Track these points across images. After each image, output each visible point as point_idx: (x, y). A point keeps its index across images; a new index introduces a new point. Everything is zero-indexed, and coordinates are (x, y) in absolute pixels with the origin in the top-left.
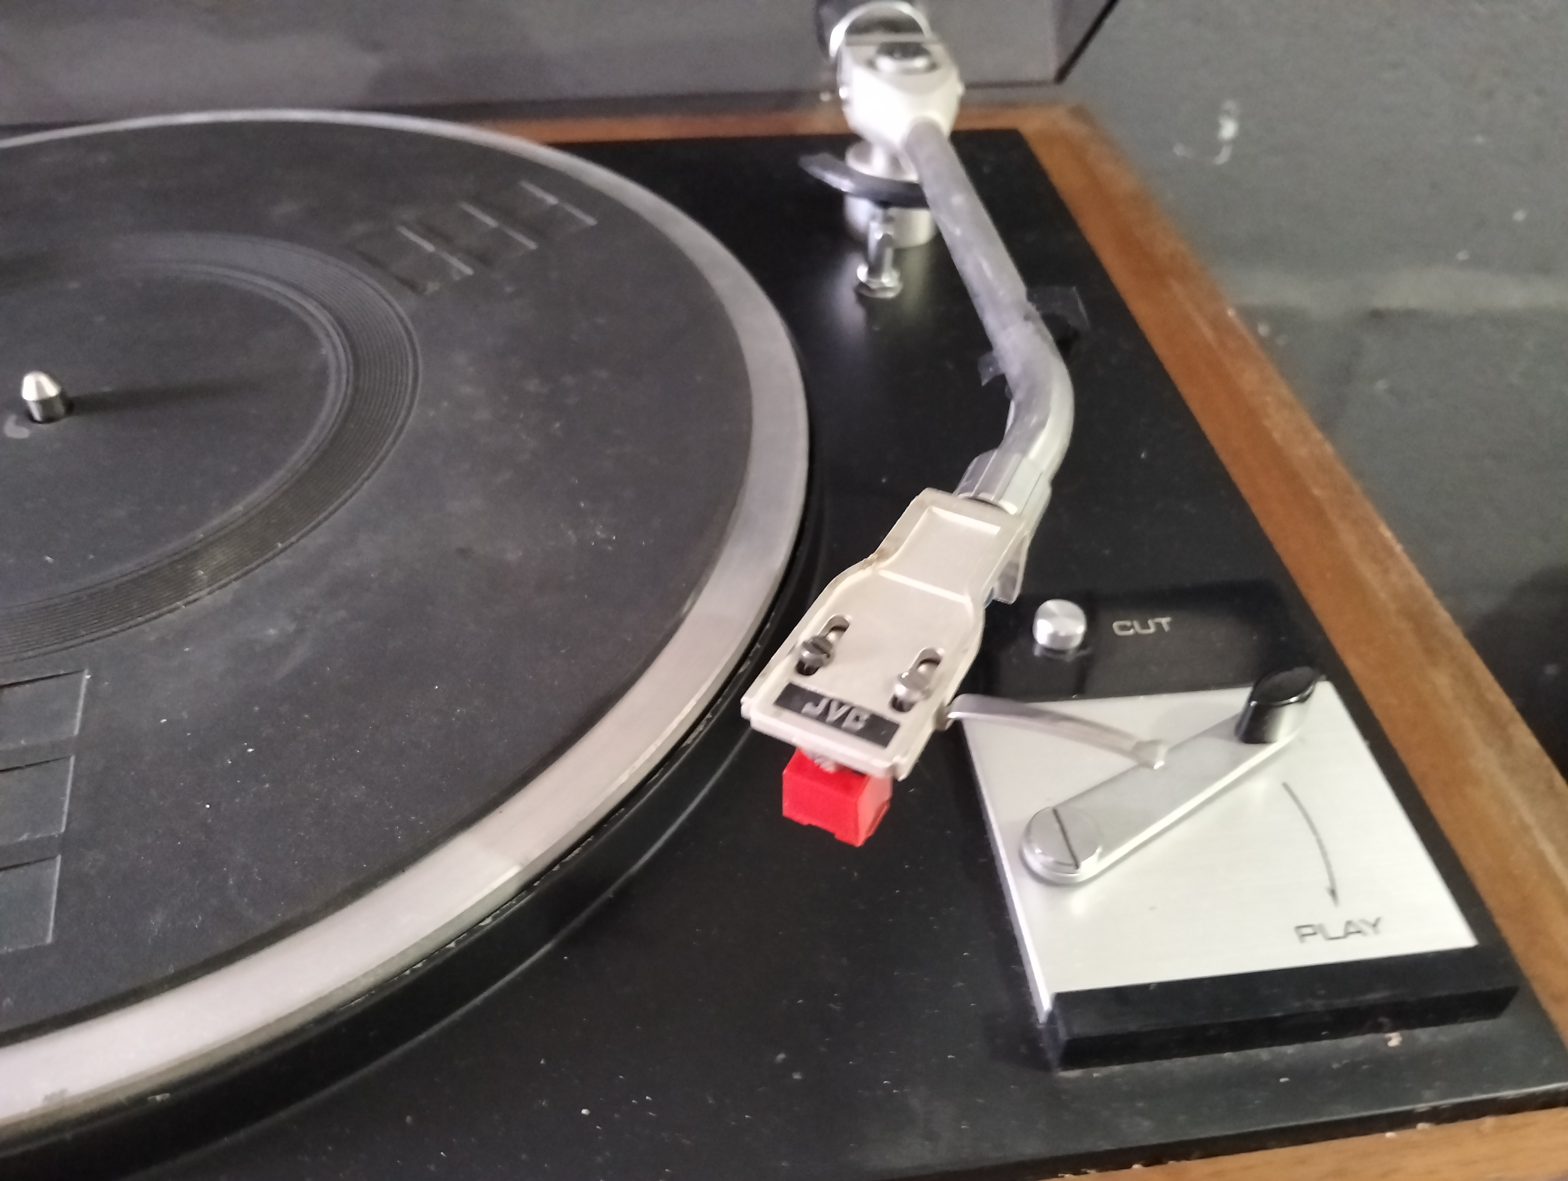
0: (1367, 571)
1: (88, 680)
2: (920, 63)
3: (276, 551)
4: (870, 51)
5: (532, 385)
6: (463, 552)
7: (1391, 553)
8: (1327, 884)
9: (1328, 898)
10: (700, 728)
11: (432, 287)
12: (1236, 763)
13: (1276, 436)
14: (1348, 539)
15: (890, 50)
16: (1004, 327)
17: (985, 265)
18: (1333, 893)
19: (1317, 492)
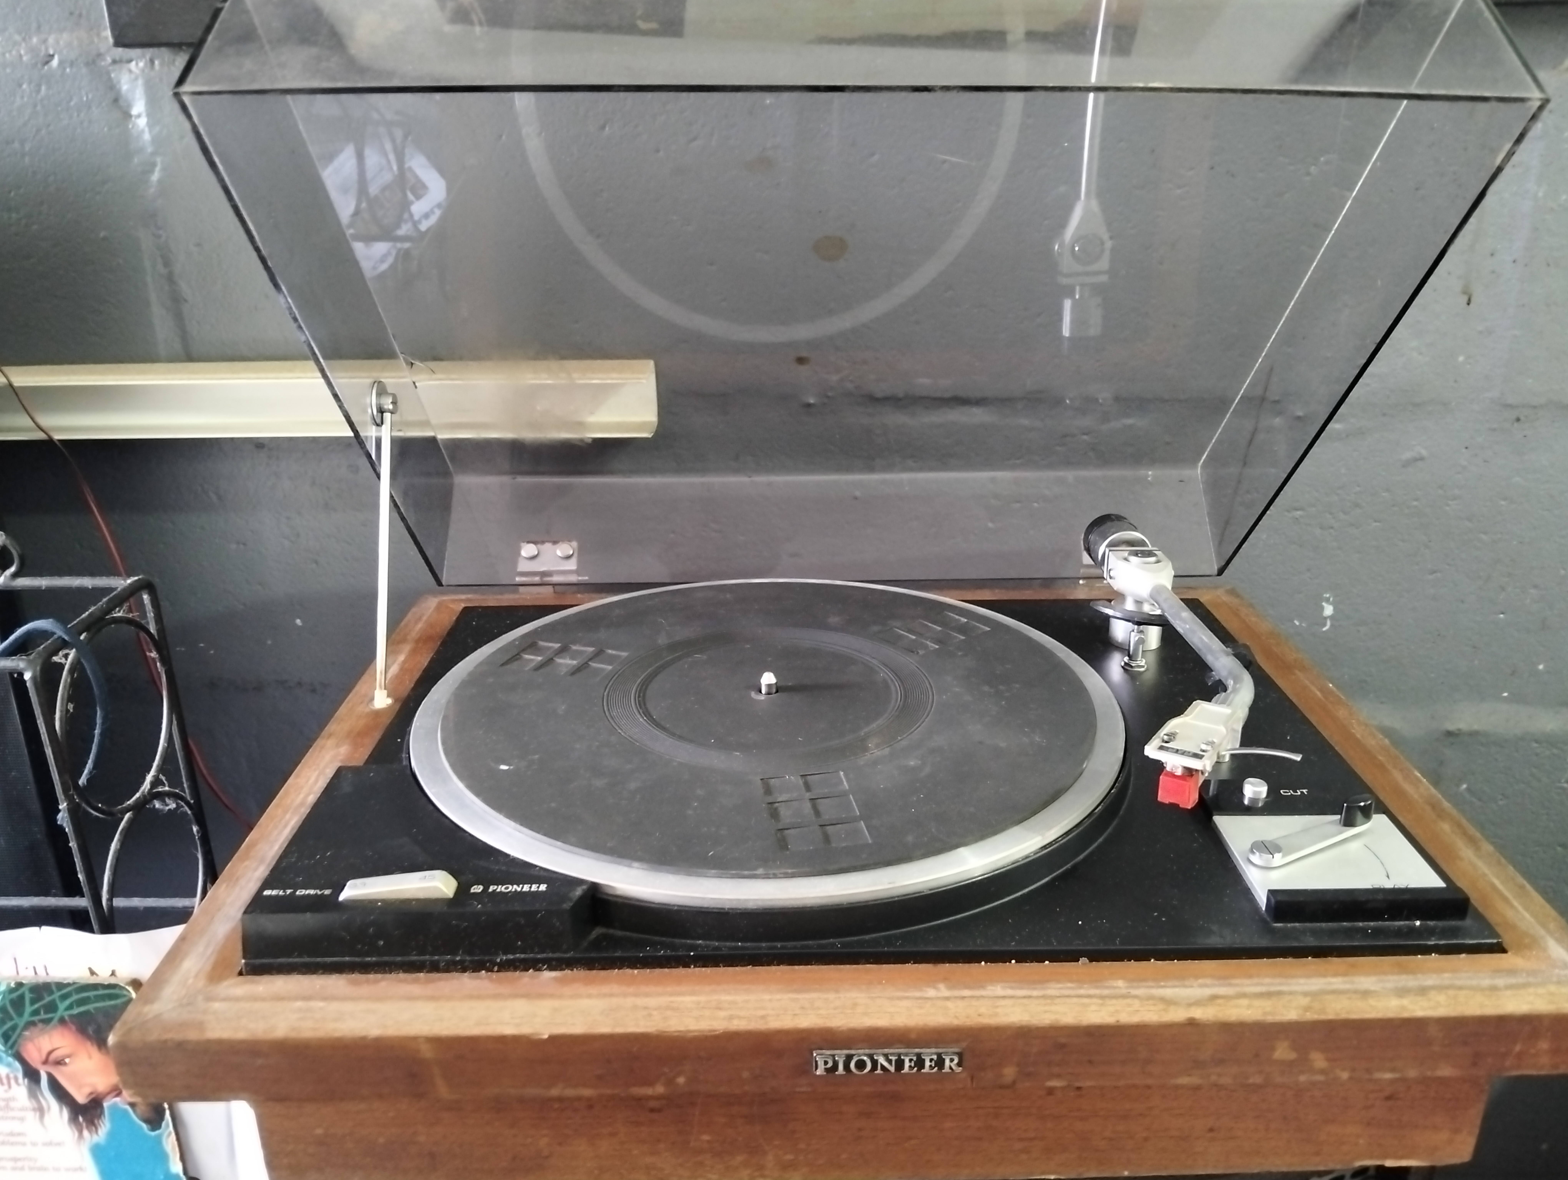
0: (1407, 787)
1: (843, 774)
2: (1153, 559)
3: (897, 740)
4: (1126, 554)
5: (986, 688)
6: (981, 743)
7: (1420, 781)
8: (1386, 874)
9: (1387, 878)
10: (1100, 807)
11: (921, 652)
12: (1341, 833)
13: (1358, 736)
14: (1397, 776)
15: (1136, 554)
16: (1217, 659)
17: (1204, 637)
18: (1388, 877)
19: (1380, 758)
